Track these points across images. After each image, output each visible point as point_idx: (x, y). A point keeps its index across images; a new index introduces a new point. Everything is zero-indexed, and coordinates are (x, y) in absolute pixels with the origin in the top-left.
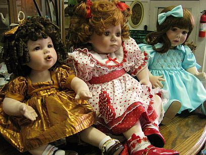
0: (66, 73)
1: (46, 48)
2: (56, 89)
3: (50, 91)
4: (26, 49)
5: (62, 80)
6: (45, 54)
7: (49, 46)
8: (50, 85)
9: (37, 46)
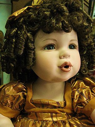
0: (89, 93)
1: (65, 49)
2: (67, 114)
3: (56, 117)
4: (31, 45)
5: (80, 103)
6: (60, 58)
7: (72, 47)
8: (59, 107)
9: (51, 42)
